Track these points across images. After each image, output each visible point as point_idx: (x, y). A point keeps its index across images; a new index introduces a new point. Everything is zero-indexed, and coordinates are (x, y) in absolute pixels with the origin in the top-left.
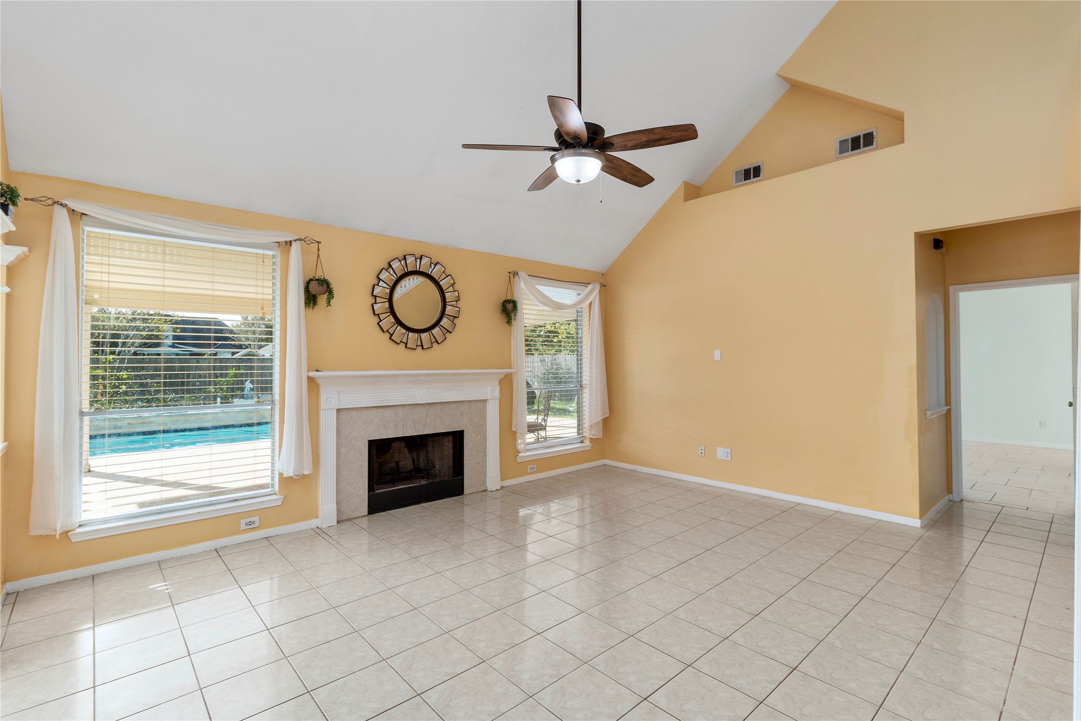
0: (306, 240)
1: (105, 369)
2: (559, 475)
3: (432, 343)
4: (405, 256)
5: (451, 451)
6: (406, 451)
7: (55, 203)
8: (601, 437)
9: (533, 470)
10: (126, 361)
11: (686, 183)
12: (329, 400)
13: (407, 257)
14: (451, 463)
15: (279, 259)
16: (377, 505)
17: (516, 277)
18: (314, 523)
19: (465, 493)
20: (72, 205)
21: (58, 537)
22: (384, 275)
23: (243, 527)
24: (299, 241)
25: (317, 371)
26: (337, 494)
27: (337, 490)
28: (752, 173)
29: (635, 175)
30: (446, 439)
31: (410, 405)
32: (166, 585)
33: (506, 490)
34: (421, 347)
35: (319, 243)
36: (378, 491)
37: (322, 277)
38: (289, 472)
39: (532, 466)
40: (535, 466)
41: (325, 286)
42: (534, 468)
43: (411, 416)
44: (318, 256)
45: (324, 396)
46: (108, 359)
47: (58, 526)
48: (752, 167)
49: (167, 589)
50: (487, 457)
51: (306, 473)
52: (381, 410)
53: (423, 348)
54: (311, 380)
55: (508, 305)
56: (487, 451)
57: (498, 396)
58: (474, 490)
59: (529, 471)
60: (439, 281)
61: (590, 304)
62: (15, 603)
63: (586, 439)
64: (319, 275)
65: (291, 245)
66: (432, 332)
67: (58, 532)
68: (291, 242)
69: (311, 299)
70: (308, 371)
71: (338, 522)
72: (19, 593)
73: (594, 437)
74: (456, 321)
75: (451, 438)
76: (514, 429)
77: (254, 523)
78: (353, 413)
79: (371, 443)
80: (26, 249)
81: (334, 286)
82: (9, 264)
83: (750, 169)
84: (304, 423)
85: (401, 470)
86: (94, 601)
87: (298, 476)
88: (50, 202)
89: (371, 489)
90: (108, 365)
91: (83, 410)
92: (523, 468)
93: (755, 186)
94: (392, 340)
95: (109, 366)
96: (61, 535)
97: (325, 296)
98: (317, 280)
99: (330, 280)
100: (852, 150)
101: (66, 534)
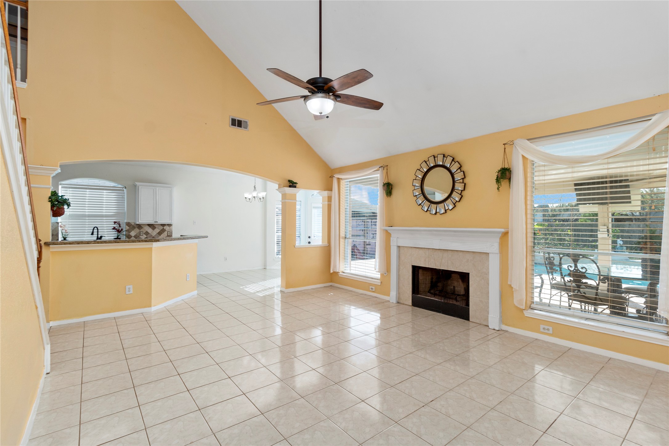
3: (446, 210)
19: (470, 320)
33: (503, 333)
36: (418, 295)
39: (546, 327)
43: (433, 256)
52: (418, 249)
56: (489, 294)
57: (498, 252)
58: (478, 322)
66: (446, 203)
74: (463, 193)
79: (414, 267)
89: (413, 292)
94: (423, 209)
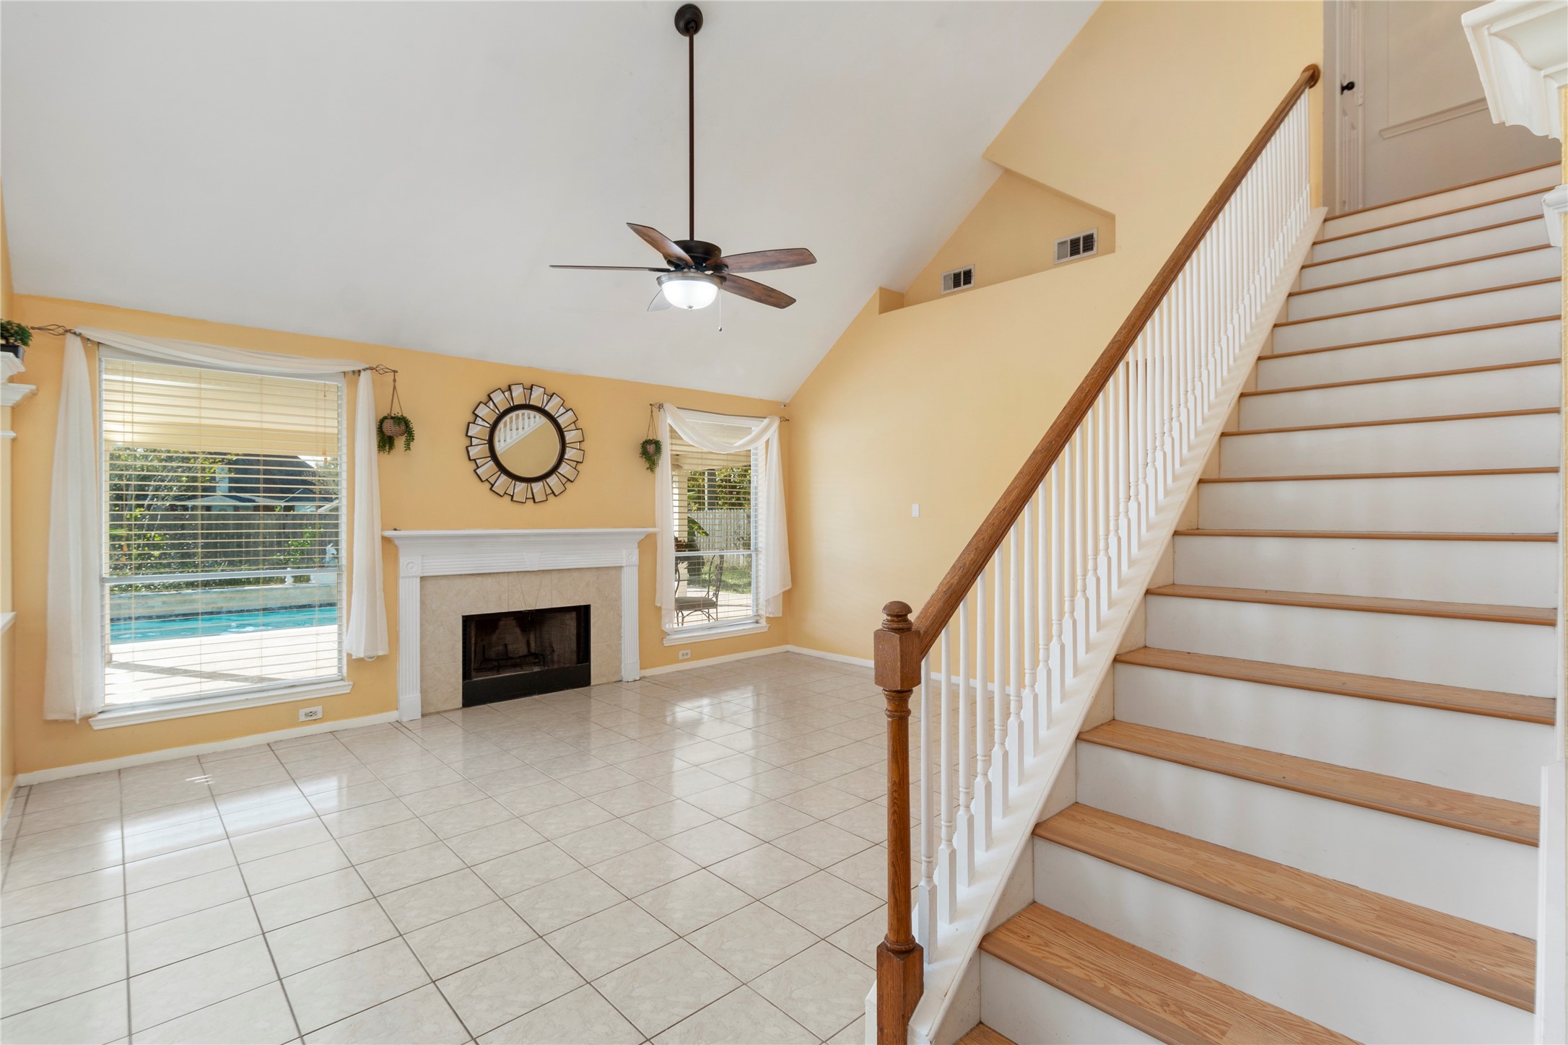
0: (378, 369)
1: (130, 527)
2: (722, 664)
3: (547, 495)
4: (510, 387)
5: (574, 631)
6: (518, 631)
7: (67, 331)
8: (781, 615)
9: (686, 657)
10: (159, 517)
11: (881, 289)
12: (410, 565)
13: (513, 387)
14: (574, 646)
15: (345, 392)
16: (474, 696)
17: (662, 410)
18: (392, 716)
19: (593, 682)
20: (87, 333)
21: (78, 722)
22: (483, 411)
23: (302, 718)
24: (370, 371)
25: (395, 530)
26: (421, 681)
27: (421, 676)
28: (963, 279)
29: (770, 296)
30: (568, 616)
31: (518, 572)
32: (206, 778)
33: (648, 680)
34: (532, 500)
35: (395, 372)
36: (476, 679)
37: (399, 415)
38: (360, 653)
39: (685, 652)
40: (689, 651)
41: (404, 425)
42: (687, 654)
43: (518, 586)
44: (395, 388)
45: (403, 560)
46: (133, 516)
47: (78, 709)
48: (962, 271)
49: (207, 782)
50: (623, 638)
51: (380, 653)
52: (479, 579)
53: (534, 502)
54: (386, 540)
55: (648, 447)
56: (623, 631)
57: (637, 563)
58: (604, 680)
59: (681, 657)
60: (556, 416)
61: (767, 442)
62: (28, 795)
63: (761, 618)
64: (396, 412)
65: (359, 375)
66: (546, 482)
67: (78, 717)
68: (359, 371)
69: (385, 442)
70: (383, 529)
71: (423, 716)
72: (33, 788)
73: (771, 616)
74: (580, 467)
75: (574, 615)
76: (658, 604)
77: (315, 713)
78: (443, 582)
79: (467, 620)
80: (33, 387)
81: (415, 426)
82: (14, 404)
83: (960, 273)
84: (378, 593)
85: (510, 655)
86: (121, 793)
87: (371, 658)
88: (61, 330)
89: (466, 675)
90: (133, 523)
91: (104, 576)
92: (672, 654)
93: (965, 296)
94: (493, 491)
95: (135, 524)
96: (80, 720)
97: (403, 439)
98: (392, 418)
99: (409, 418)
100: (1072, 255)
101: (86, 719)
